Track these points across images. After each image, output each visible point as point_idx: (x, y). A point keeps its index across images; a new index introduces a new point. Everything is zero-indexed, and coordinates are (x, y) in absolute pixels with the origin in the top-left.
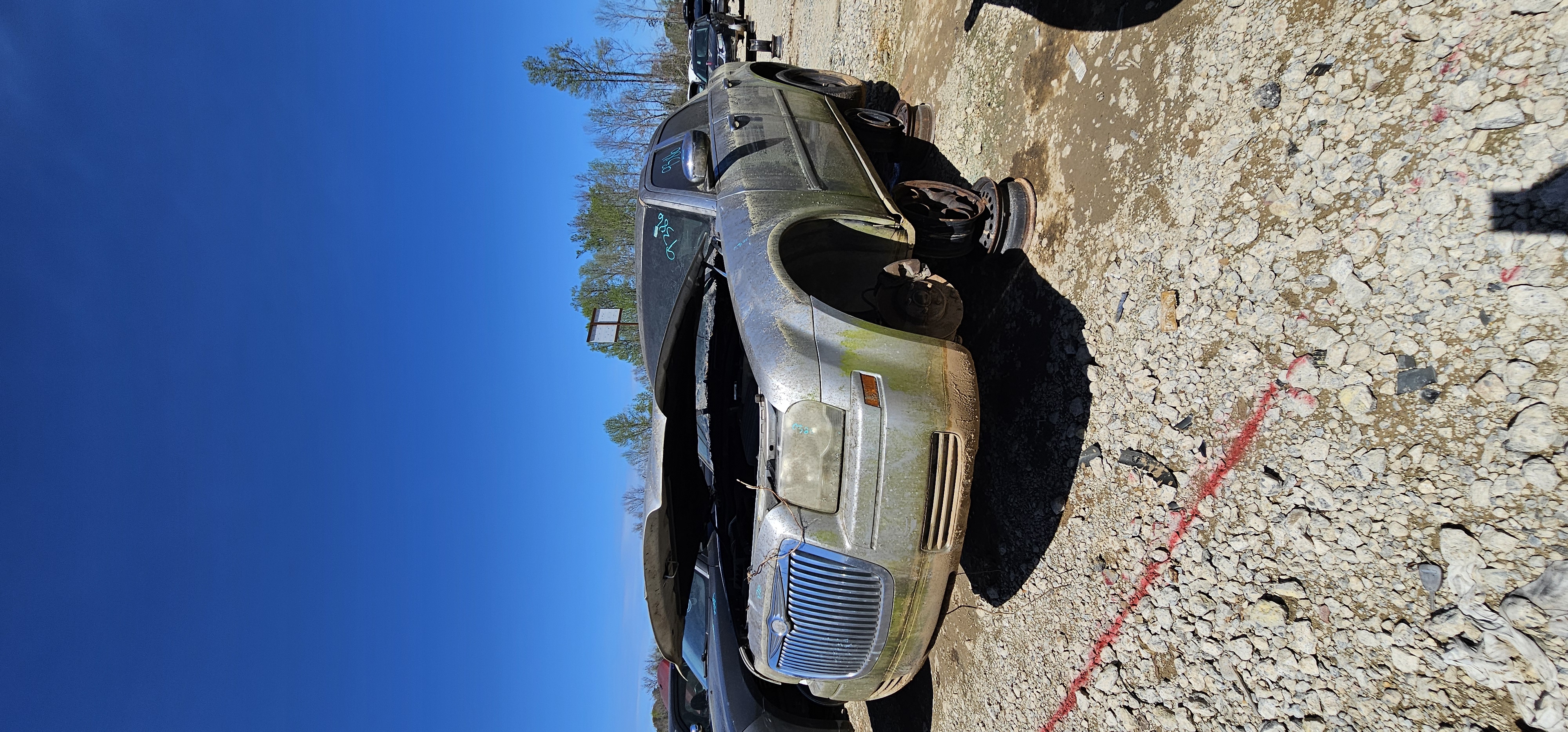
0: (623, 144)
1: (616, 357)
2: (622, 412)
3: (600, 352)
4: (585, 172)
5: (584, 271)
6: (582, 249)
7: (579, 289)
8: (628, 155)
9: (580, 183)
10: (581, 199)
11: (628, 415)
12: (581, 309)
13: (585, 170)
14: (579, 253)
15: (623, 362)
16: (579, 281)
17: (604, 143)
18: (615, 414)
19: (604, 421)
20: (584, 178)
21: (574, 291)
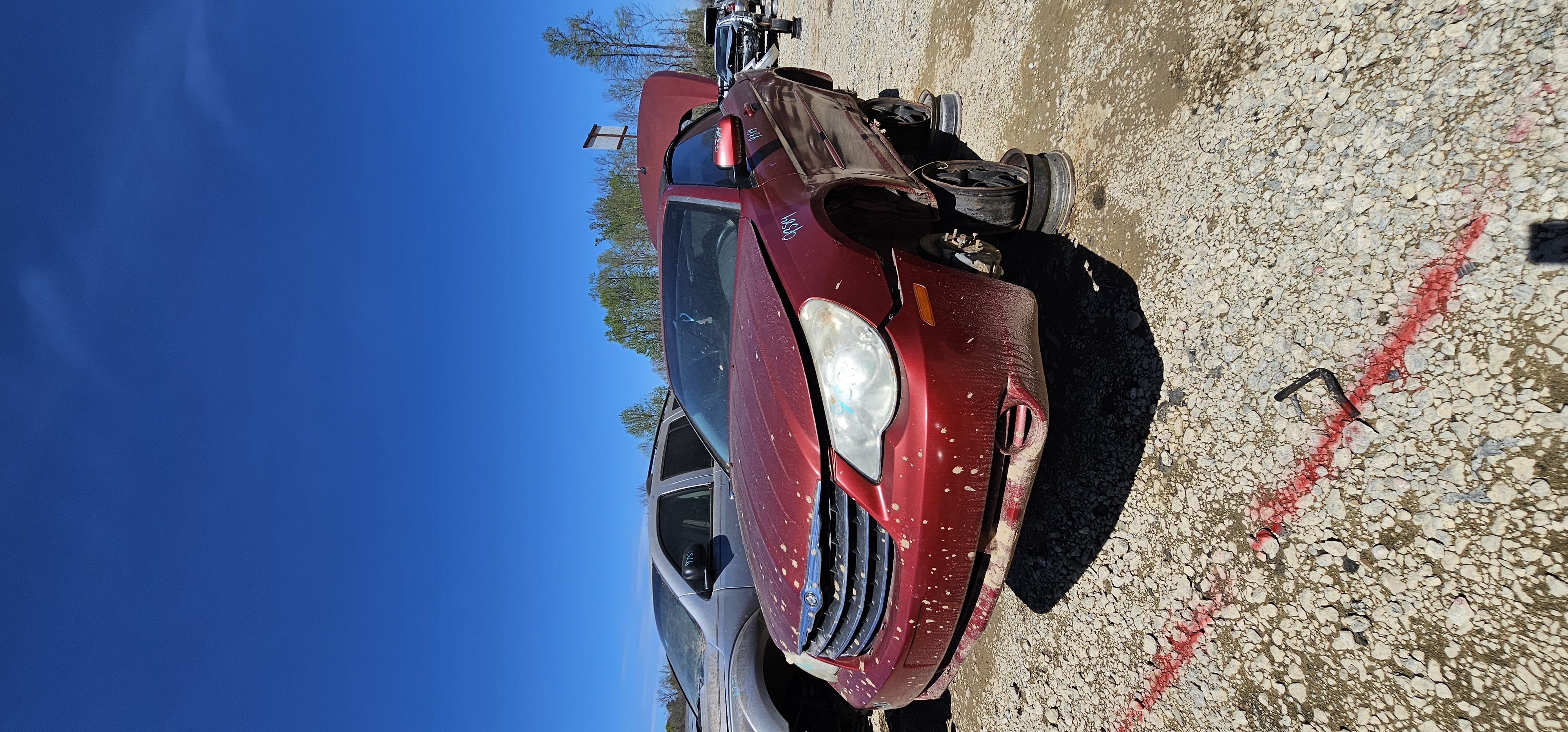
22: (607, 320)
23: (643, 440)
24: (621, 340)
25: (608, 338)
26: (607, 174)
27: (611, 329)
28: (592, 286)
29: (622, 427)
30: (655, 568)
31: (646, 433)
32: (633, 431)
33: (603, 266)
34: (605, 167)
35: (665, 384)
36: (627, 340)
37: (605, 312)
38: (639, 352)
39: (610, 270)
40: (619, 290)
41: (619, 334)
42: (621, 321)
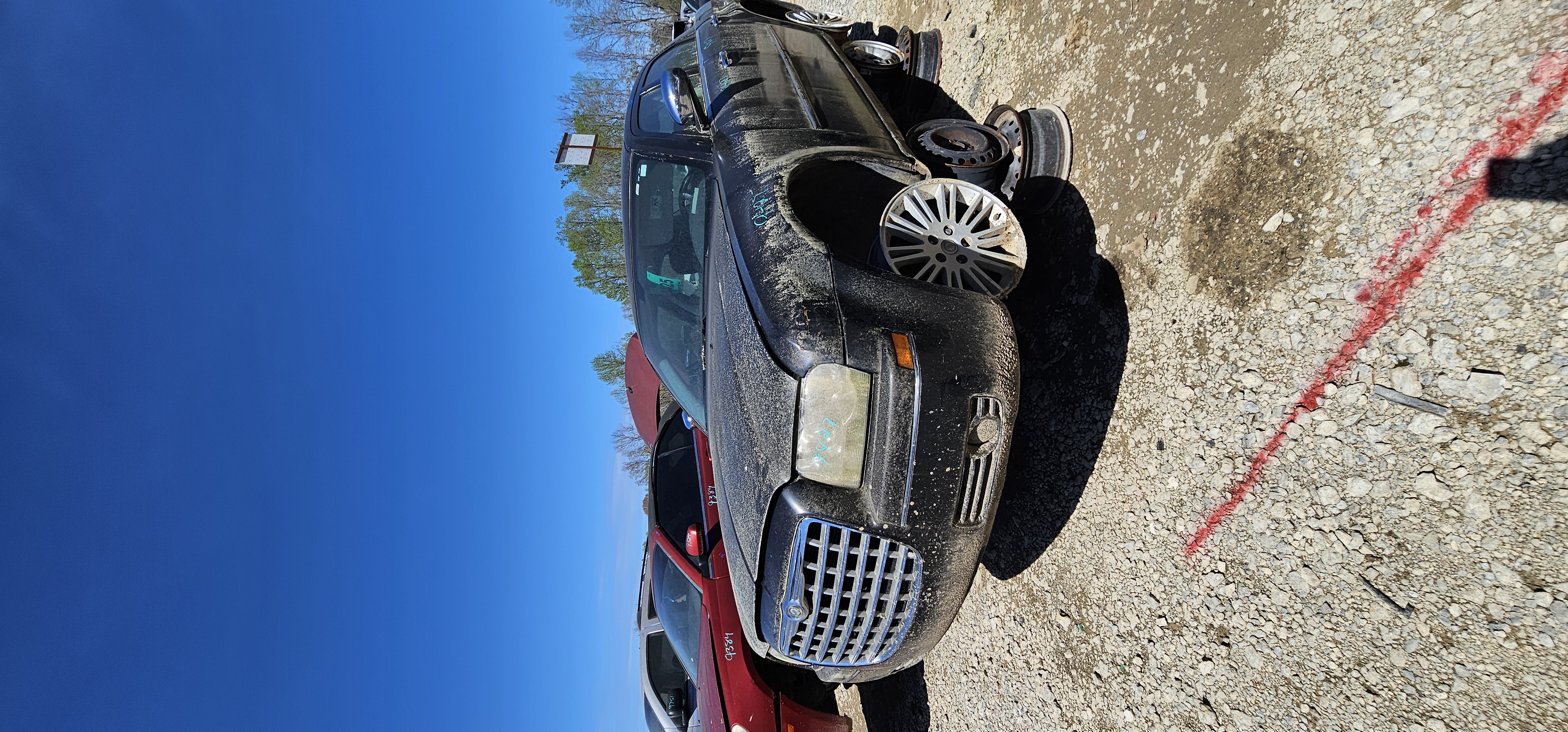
0: (608, 55)
1: (604, 296)
2: (610, 349)
3: (587, 288)
4: (568, 92)
5: (568, 203)
6: (566, 179)
7: (564, 220)
8: (613, 69)
9: (562, 104)
10: (565, 122)
11: (617, 353)
12: (566, 244)
13: (568, 87)
14: (563, 182)
15: (612, 300)
16: (564, 213)
17: (587, 55)
18: (602, 352)
19: (592, 358)
20: (566, 99)
21: (559, 222)
22: (575, 263)
23: (615, 387)
24: (591, 285)
25: (577, 283)
26: (571, 114)
27: (579, 274)
28: (559, 230)
29: (594, 375)
30: (646, 698)
31: (619, 379)
32: (606, 378)
33: (570, 209)
34: (569, 106)
35: (634, 329)
36: (597, 285)
37: (573, 256)
38: (609, 297)
39: (575, 213)
40: (587, 234)
41: (588, 279)
42: (590, 265)
